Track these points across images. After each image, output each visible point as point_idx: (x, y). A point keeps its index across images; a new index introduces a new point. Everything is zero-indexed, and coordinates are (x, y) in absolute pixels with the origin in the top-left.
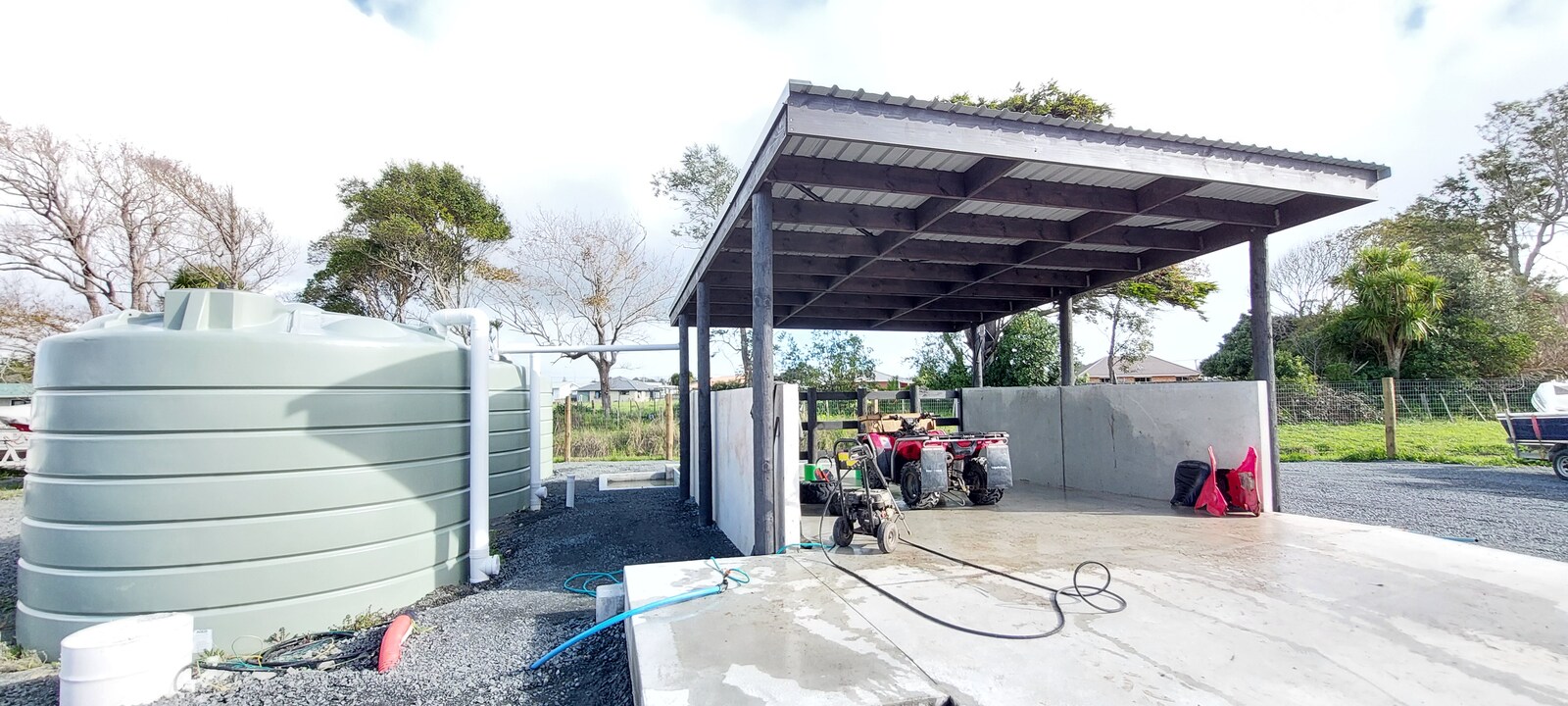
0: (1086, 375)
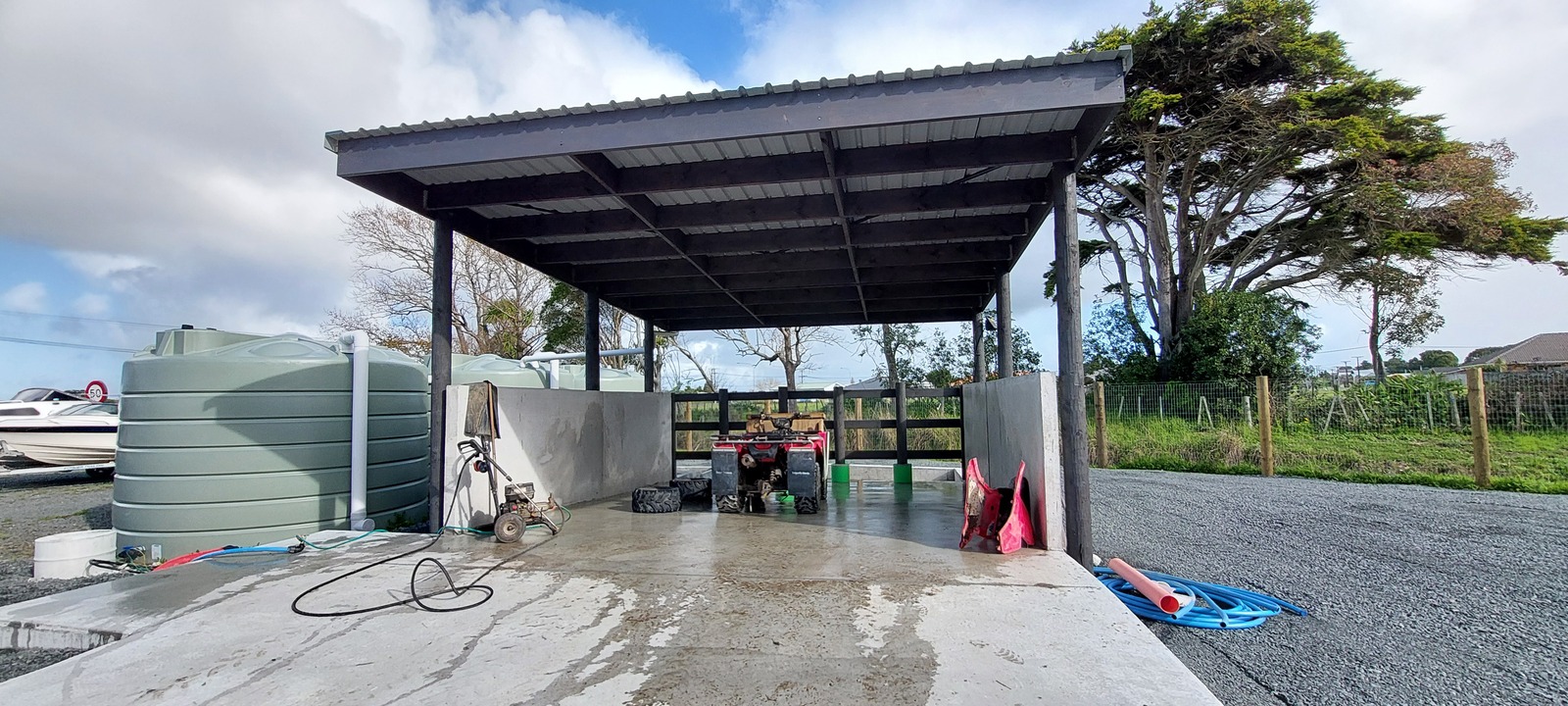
0: (1499, 361)
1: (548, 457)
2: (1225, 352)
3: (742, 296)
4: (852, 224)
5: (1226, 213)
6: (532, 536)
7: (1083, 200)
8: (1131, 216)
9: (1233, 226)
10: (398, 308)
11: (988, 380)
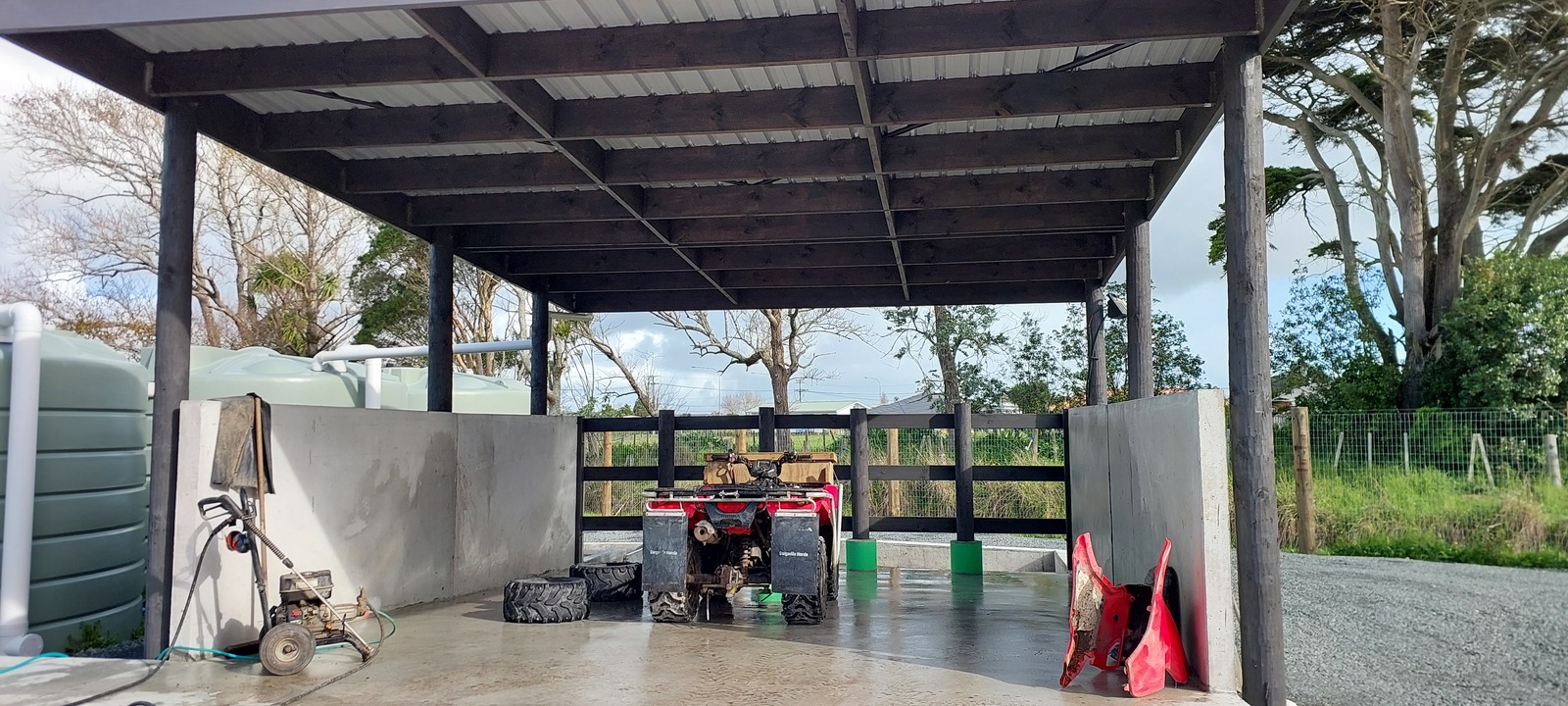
1: (359, 525)
2: (1515, 360)
3: (699, 255)
4: (884, 137)
5: (1518, 125)
6: (328, 662)
7: (1277, 100)
8: (1359, 128)
9: (1530, 146)
10: (97, 264)
11: (1111, 401)
